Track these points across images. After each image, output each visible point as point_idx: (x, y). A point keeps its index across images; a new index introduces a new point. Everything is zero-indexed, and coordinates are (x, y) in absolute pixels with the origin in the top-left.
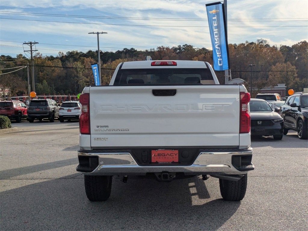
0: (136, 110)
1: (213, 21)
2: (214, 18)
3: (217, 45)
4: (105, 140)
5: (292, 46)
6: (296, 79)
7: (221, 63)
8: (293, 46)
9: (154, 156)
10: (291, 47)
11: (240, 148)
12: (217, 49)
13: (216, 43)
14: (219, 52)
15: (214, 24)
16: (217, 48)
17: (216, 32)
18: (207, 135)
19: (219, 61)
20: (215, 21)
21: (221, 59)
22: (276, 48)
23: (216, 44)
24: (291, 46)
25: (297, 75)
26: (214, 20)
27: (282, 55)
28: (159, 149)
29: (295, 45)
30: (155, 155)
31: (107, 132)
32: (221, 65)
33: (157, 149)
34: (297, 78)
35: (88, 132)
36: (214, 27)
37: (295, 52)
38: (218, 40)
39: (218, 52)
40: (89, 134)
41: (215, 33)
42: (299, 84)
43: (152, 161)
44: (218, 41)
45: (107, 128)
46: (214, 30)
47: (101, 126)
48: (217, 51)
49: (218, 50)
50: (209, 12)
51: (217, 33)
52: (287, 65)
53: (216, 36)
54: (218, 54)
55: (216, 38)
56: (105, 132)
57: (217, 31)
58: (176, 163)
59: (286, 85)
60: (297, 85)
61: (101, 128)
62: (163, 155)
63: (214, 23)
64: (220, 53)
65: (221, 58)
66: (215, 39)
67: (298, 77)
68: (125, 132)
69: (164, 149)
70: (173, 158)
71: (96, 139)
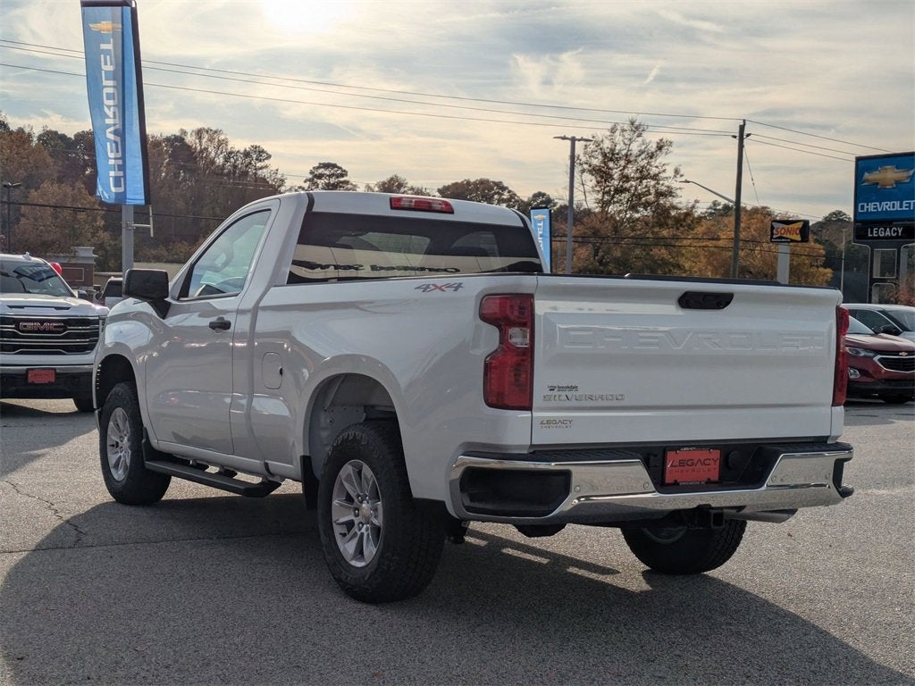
0: (647, 344)
1: (102, 56)
2: (103, 46)
3: (112, 129)
4: (564, 426)
5: (75, 136)
6: (101, 233)
7: (120, 186)
8: (77, 136)
9: (672, 466)
10: (73, 137)
11: (829, 442)
12: (109, 140)
13: (108, 121)
14: (118, 152)
15: (106, 64)
16: (111, 137)
17: (111, 90)
18: (783, 410)
19: (111, 179)
20: (108, 57)
21: (121, 174)
22: (30, 135)
23: (109, 126)
24: (71, 135)
25: (103, 223)
26: (106, 52)
27: (50, 160)
28: (683, 447)
29: (83, 132)
30: (674, 464)
31: (573, 403)
32: (121, 190)
33: (679, 448)
34: (105, 230)
35: (527, 405)
36: (103, 72)
37: (84, 154)
38: (114, 113)
39: (112, 152)
40: (529, 408)
41: (106, 91)
42: (108, 248)
43: (667, 481)
44: (115, 117)
45: (574, 393)
46: (105, 83)
47: (561, 388)
48: (111, 145)
49: (114, 145)
50: (91, 25)
51: (114, 94)
52: (73, 189)
53: (111, 102)
54: (111, 155)
55: (109, 107)
56: (568, 404)
57: (114, 87)
58: (715, 482)
59: (94, 252)
60: (104, 253)
61: (560, 393)
62: (689, 463)
63: (103, 63)
64: (120, 155)
65: (119, 170)
66: (106, 109)
67: (105, 228)
68: (615, 403)
69: (694, 446)
70: (709, 470)
71: (545, 422)
